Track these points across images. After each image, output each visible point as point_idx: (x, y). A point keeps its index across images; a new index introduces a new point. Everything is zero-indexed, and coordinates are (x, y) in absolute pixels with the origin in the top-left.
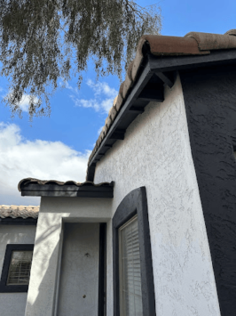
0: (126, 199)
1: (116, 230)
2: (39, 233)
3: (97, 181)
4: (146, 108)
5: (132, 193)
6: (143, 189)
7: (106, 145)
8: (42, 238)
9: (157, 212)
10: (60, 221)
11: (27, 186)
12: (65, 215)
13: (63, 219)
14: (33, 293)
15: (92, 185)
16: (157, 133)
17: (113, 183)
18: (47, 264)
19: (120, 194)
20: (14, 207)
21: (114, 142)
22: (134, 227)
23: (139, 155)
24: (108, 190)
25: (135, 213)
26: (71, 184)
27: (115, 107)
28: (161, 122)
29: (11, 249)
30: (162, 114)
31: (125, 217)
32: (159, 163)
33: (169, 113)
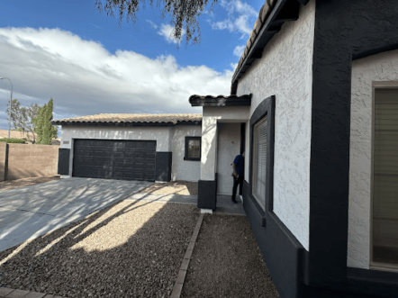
0: (261, 105)
1: (252, 127)
2: (204, 128)
3: (239, 94)
4: (282, 27)
5: (265, 101)
6: (273, 98)
7: (247, 64)
8: (205, 132)
9: (281, 112)
10: (215, 122)
11: (194, 100)
12: (220, 118)
13: (218, 121)
14: (204, 159)
15: (236, 97)
16: (289, 51)
17: (251, 95)
18: (210, 146)
19: (256, 102)
20: (186, 115)
21: (253, 61)
22: (265, 123)
23: (273, 71)
24: (247, 100)
25: (266, 113)
26: (221, 97)
27: (255, 31)
28: (293, 39)
29: (188, 139)
30: (295, 32)
31: (259, 117)
32: (287, 76)
33: (301, 31)
